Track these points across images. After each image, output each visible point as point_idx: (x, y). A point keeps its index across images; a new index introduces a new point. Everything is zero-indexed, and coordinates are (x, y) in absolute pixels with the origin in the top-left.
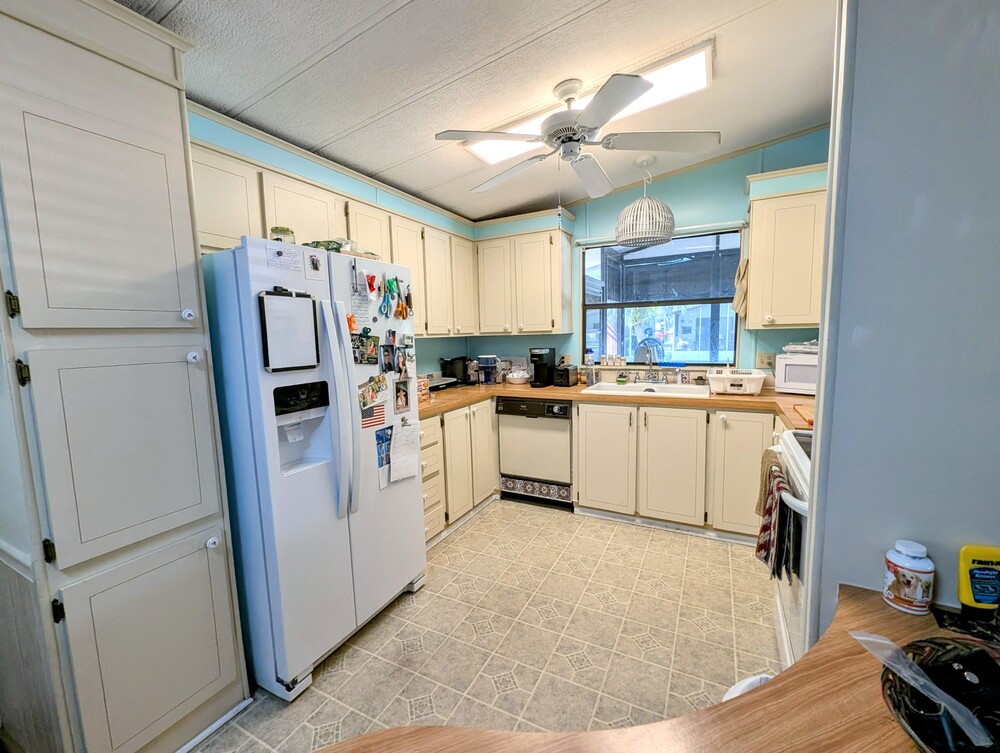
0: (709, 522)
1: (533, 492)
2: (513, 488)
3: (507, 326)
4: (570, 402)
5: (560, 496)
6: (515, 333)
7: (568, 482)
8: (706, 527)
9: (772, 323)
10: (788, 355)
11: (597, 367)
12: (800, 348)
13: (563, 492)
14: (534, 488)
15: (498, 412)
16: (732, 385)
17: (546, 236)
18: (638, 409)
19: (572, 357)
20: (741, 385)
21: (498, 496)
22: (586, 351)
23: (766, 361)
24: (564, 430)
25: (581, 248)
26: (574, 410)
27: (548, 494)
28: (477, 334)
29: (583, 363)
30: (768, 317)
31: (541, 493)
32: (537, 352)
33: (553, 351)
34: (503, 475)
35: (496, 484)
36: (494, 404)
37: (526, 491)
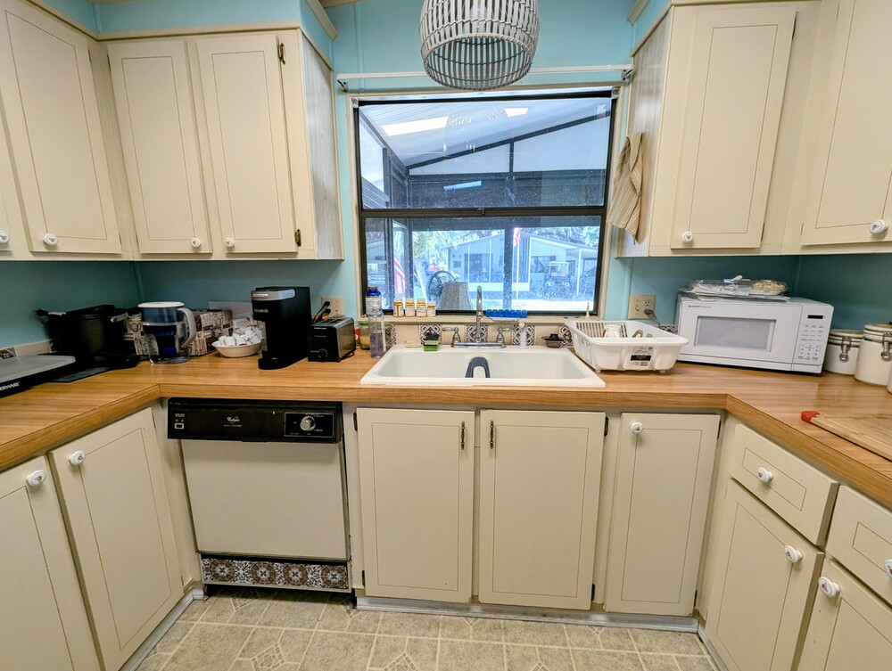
0: (598, 600)
1: (271, 580)
2: (230, 577)
3: (199, 241)
4: (337, 407)
5: (327, 583)
6: (219, 255)
7: (342, 556)
8: (596, 608)
9: (689, 246)
10: (702, 302)
11: (388, 319)
12: (716, 290)
13: (334, 575)
14: (274, 574)
15: (172, 433)
16: (634, 358)
17: (268, 42)
18: (477, 413)
19: (344, 301)
20: (648, 358)
21: (199, 593)
22: (367, 292)
23: (643, 308)
24: (328, 461)
25: (349, 97)
26: (347, 420)
27: (303, 581)
28: (131, 255)
29: (364, 311)
30: (684, 235)
31: (289, 580)
32: (265, 296)
33: (304, 294)
34: (205, 556)
35: (194, 571)
36: (164, 413)
37: (258, 580)
